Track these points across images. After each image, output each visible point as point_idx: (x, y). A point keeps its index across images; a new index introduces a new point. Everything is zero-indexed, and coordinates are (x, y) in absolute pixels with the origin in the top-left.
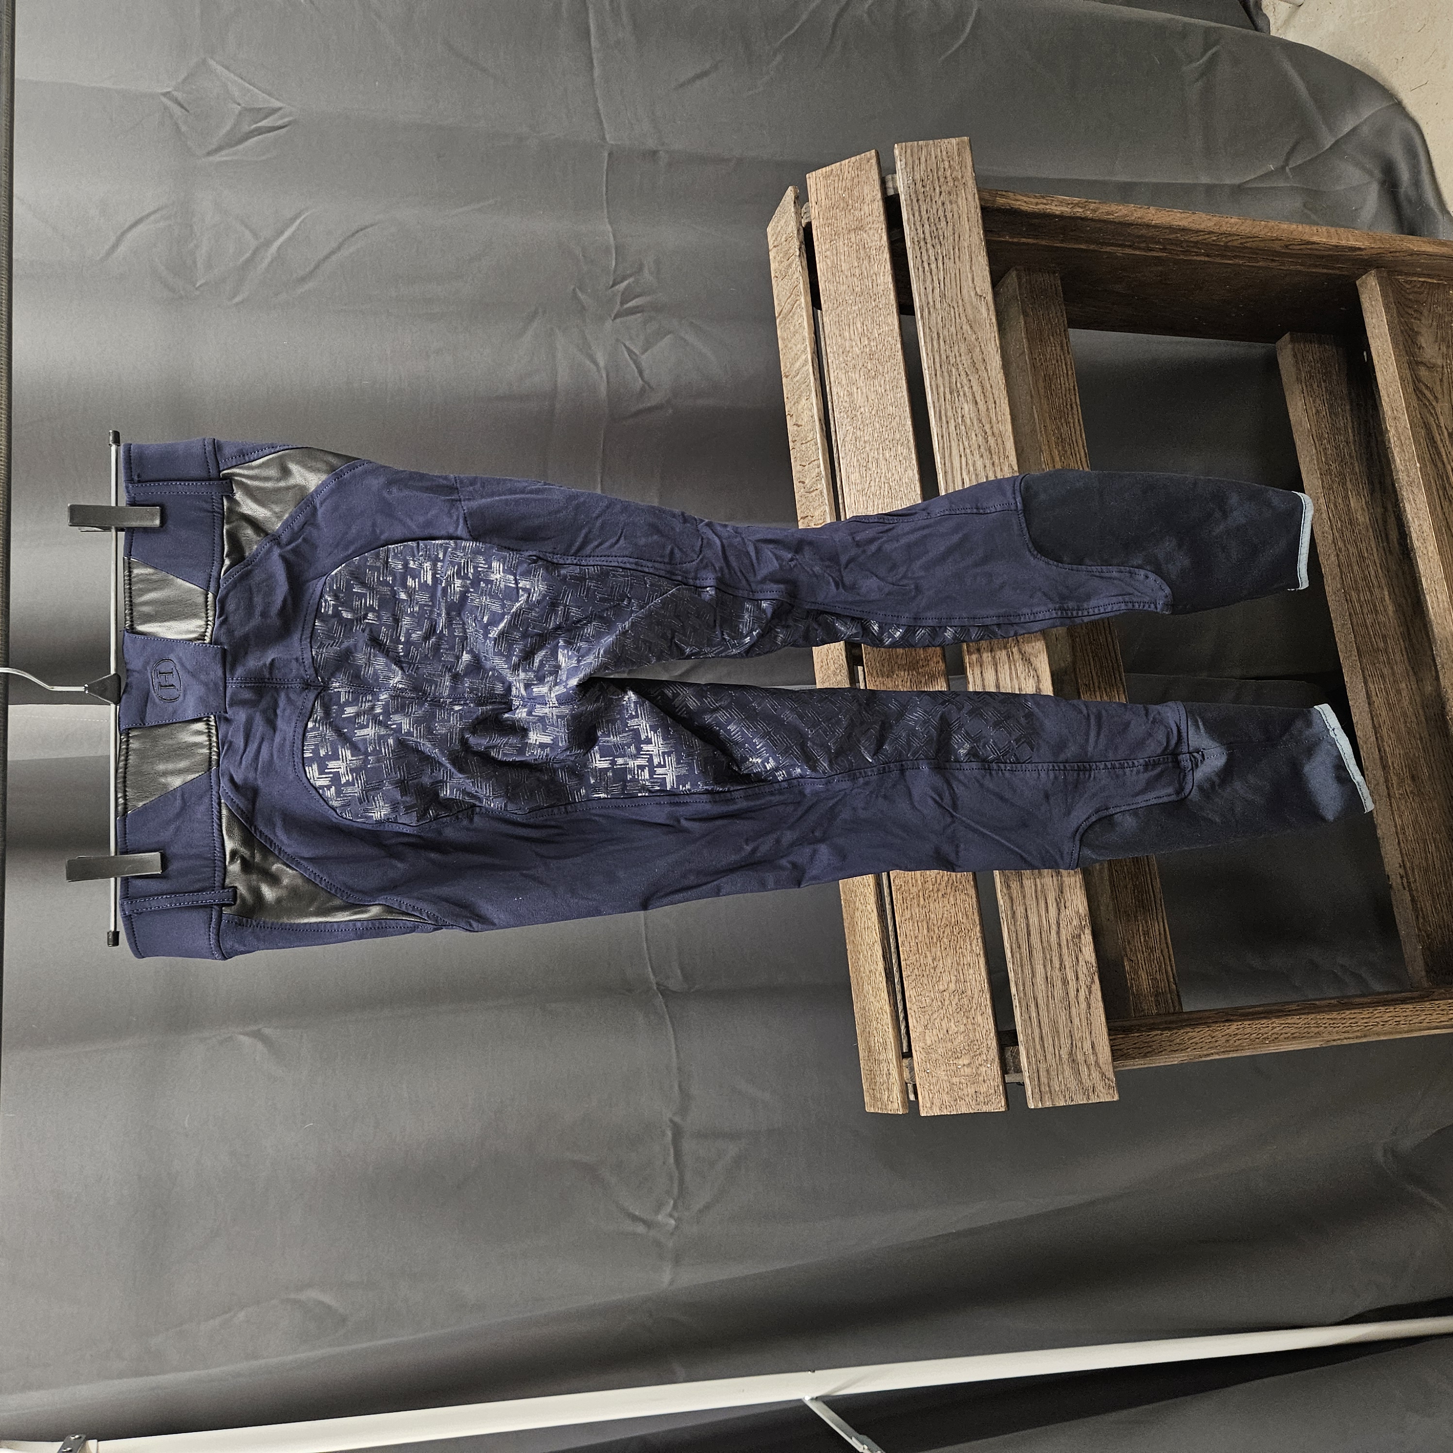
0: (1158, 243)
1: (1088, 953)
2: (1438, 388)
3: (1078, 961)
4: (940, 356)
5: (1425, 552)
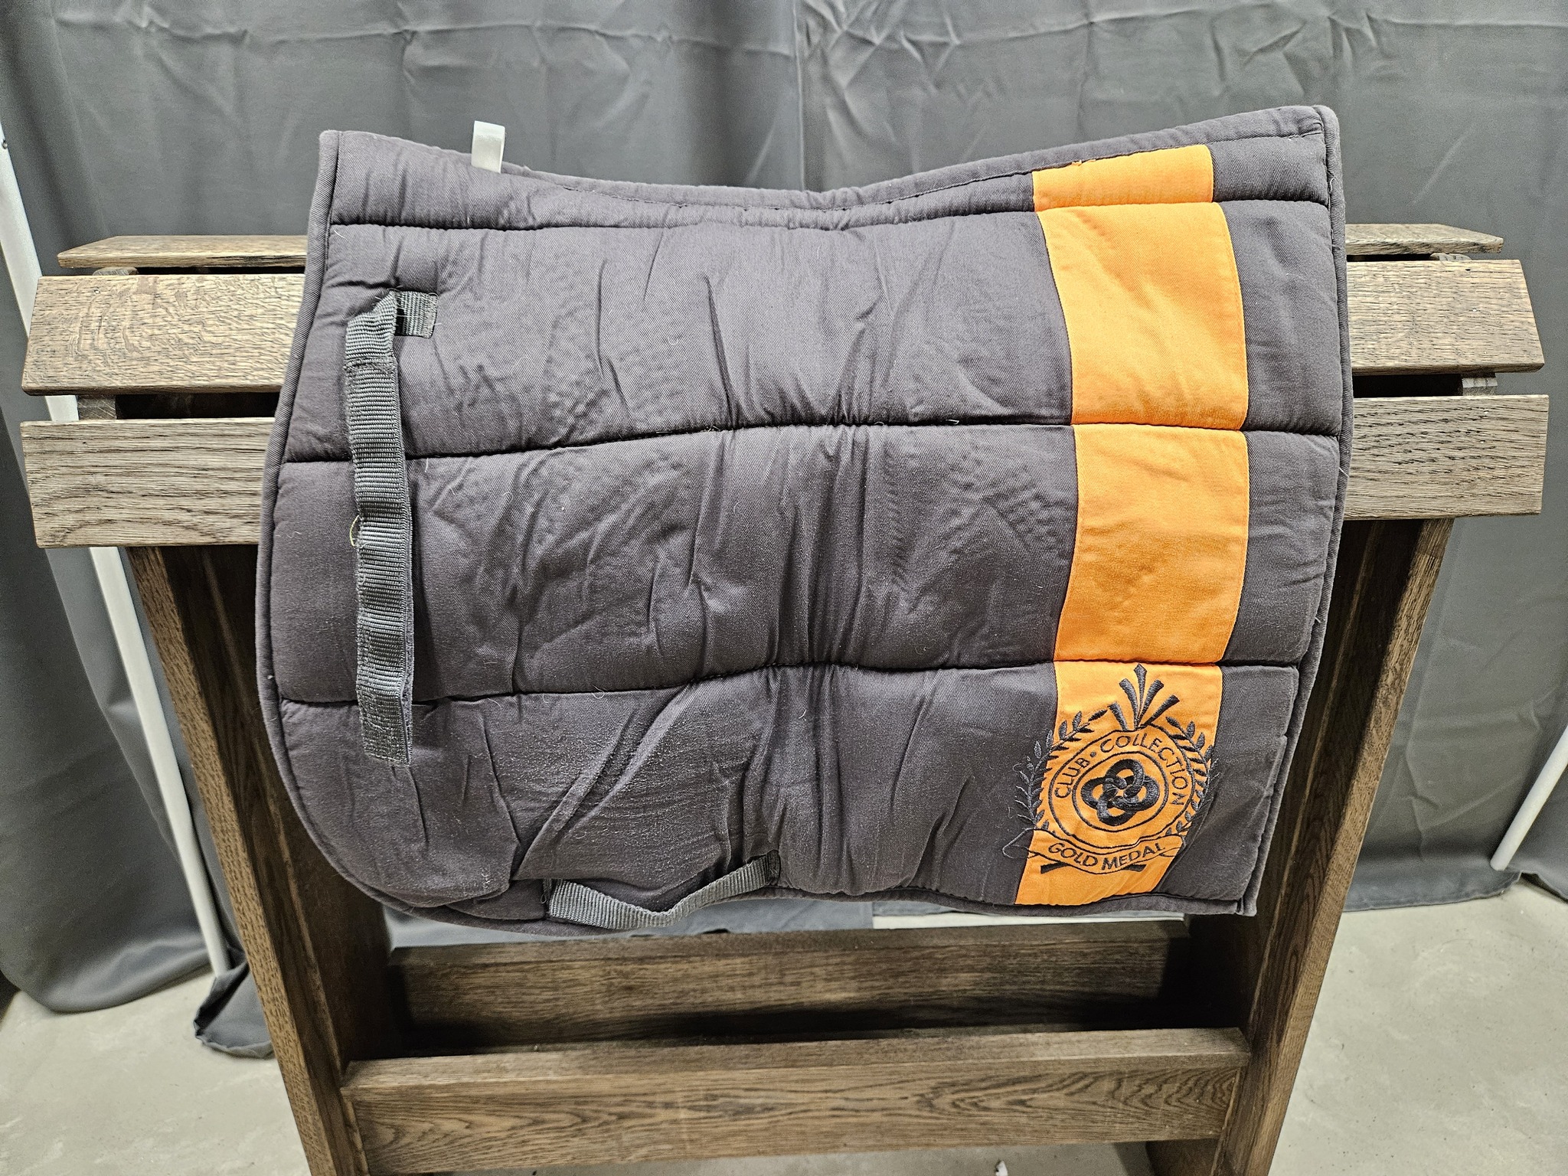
2: (1085, 1098)
5: (871, 1051)
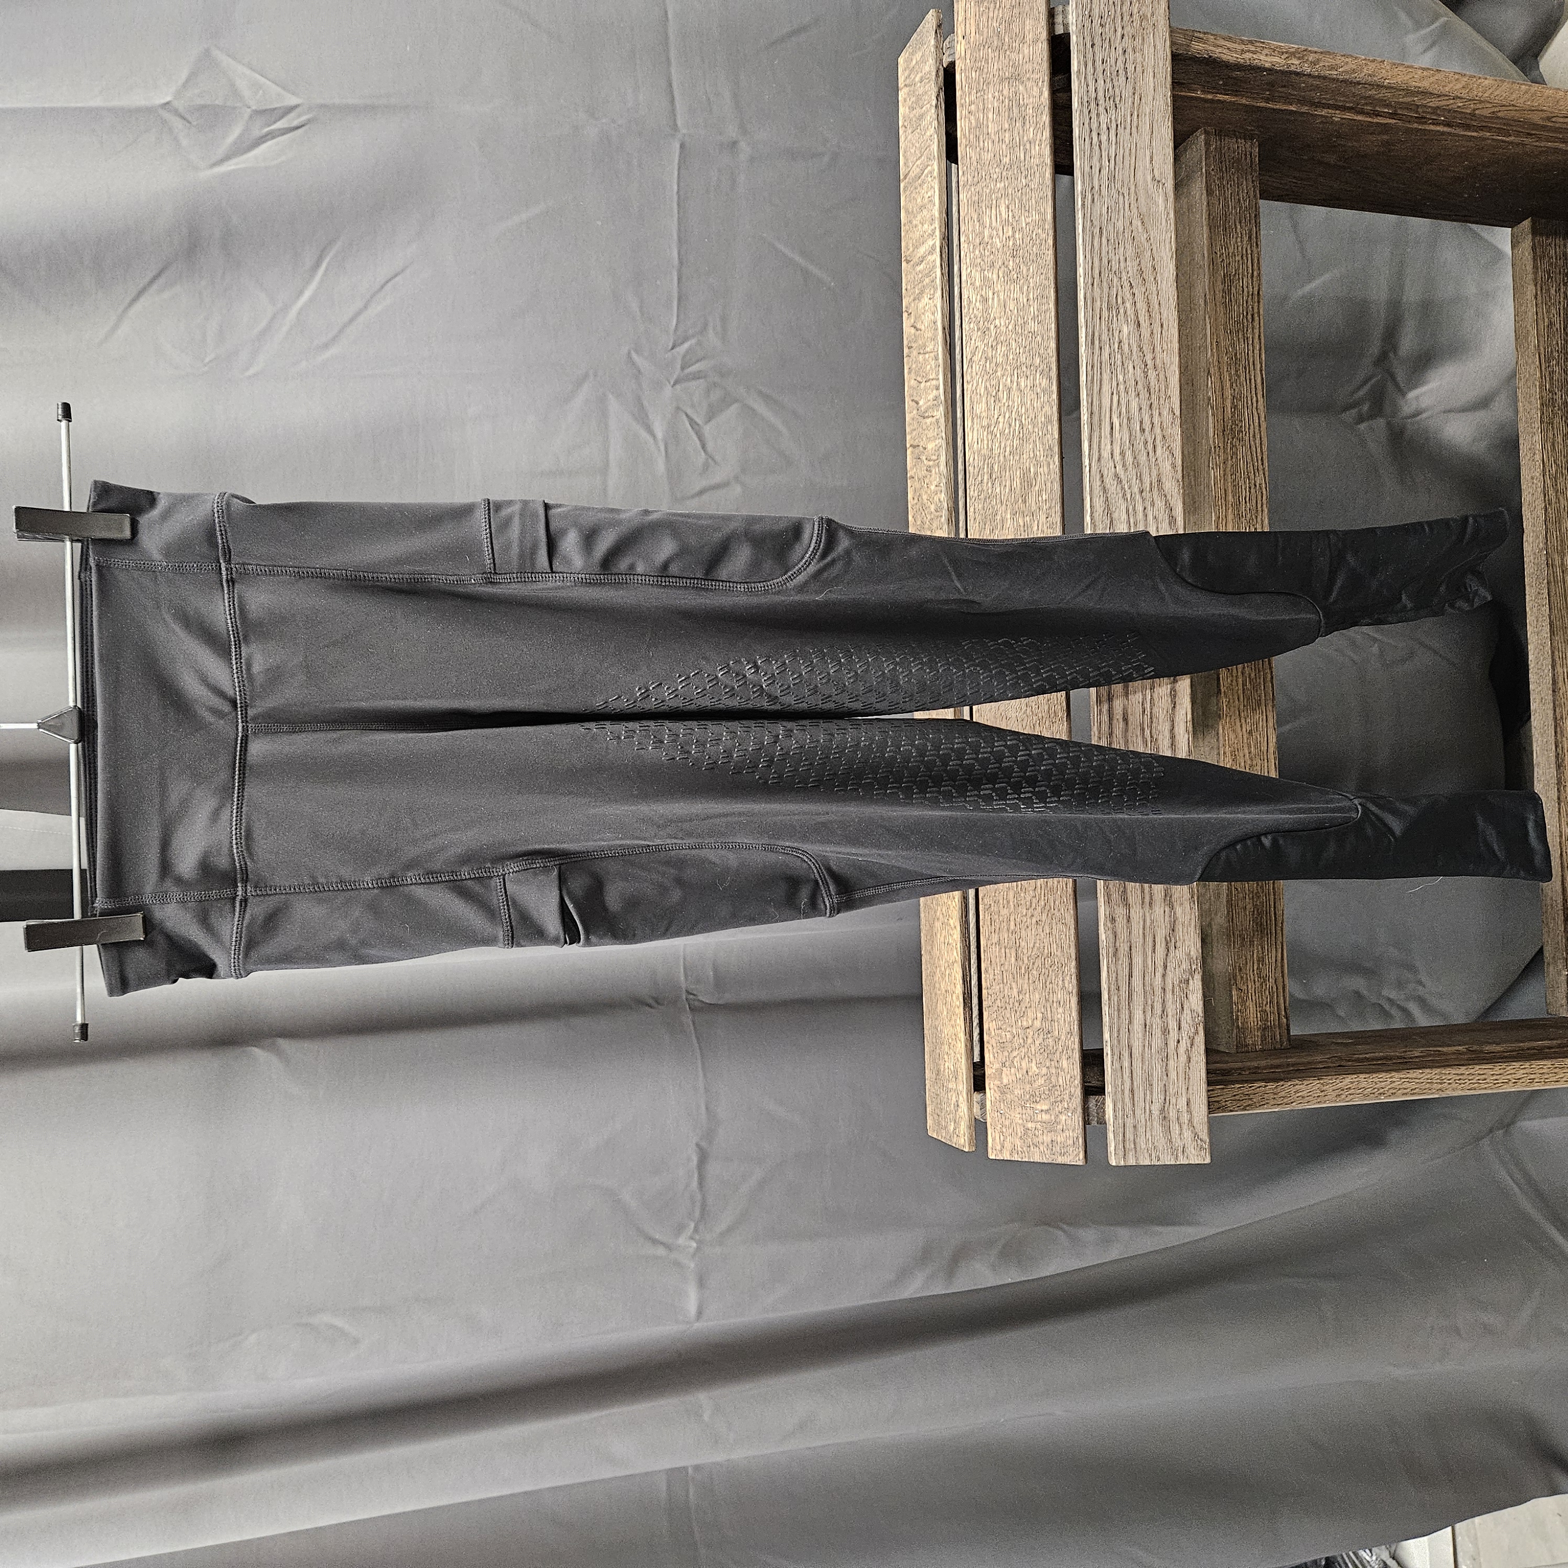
0: (1388, 106)
1: (1196, 1001)
3: (1183, 1008)
4: (1101, 260)
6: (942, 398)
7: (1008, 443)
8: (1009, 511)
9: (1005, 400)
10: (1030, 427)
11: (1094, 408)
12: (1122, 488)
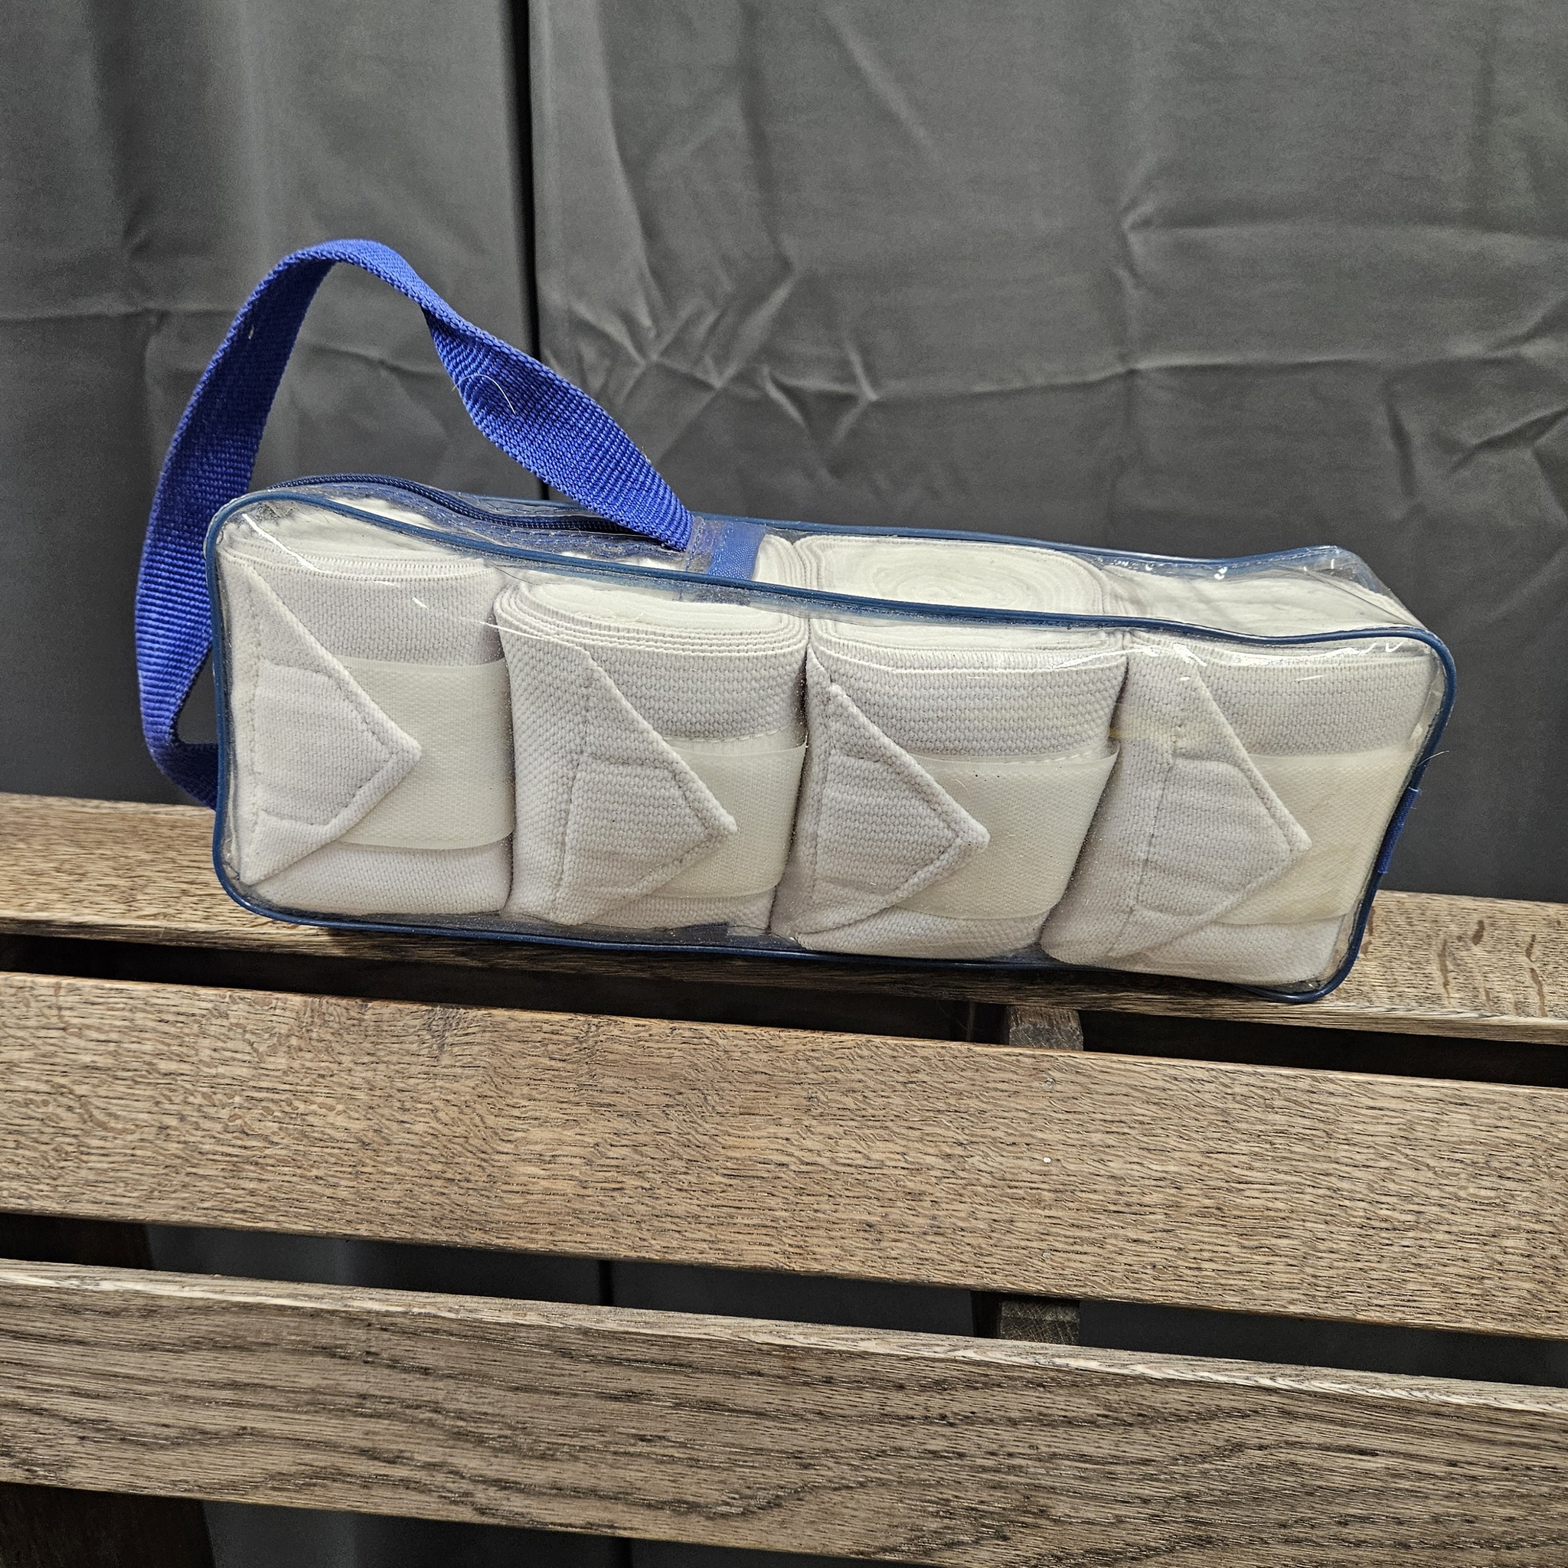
6: (1495, 1020)
7: (1361, 1188)
8: (1185, 1170)
9: (1472, 1191)
10: (1396, 1249)
11: (1420, 1419)
12: (1204, 1458)
